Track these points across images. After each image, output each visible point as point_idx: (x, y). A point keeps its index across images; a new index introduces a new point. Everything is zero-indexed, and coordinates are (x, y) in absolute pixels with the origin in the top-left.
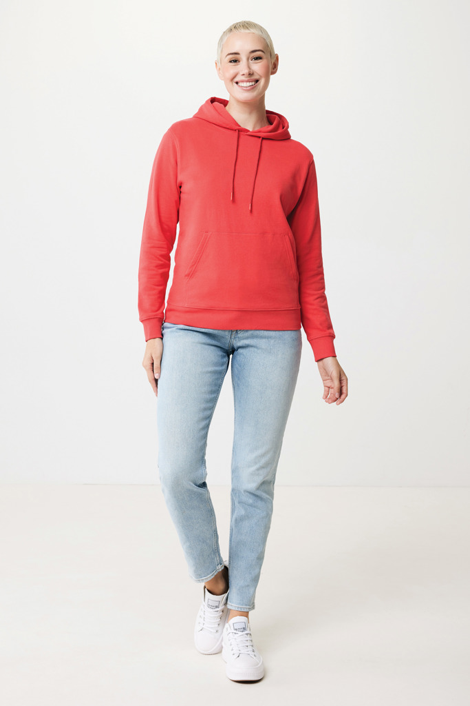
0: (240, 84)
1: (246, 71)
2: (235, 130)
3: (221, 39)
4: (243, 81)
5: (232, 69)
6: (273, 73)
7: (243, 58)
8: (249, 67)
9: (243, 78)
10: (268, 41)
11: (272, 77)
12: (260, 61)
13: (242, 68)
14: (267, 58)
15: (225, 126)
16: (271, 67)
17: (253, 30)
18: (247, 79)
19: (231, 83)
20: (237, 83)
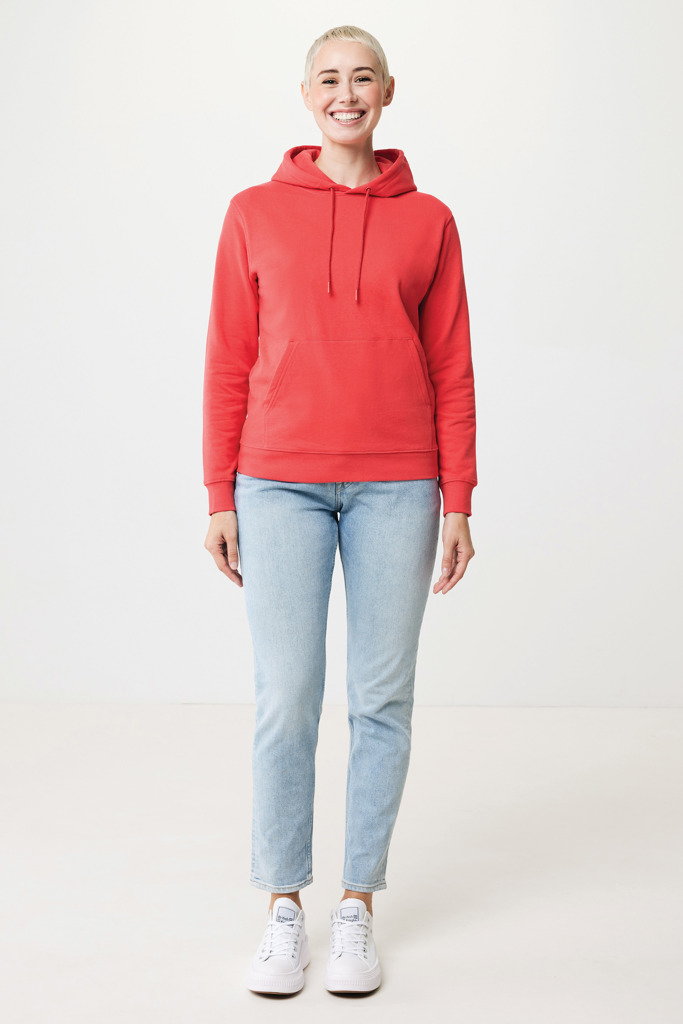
0: (337, 116)
1: (346, 97)
2: (329, 190)
3: (312, 49)
4: (340, 111)
5: (326, 93)
6: (386, 104)
7: (343, 78)
8: (351, 91)
9: (342, 107)
10: (380, 56)
12: (367, 83)
13: (342, 92)
14: (377, 80)
15: (312, 185)
16: (383, 93)
17: (358, 39)
18: (347, 109)
19: (323, 114)
20: (332, 114)
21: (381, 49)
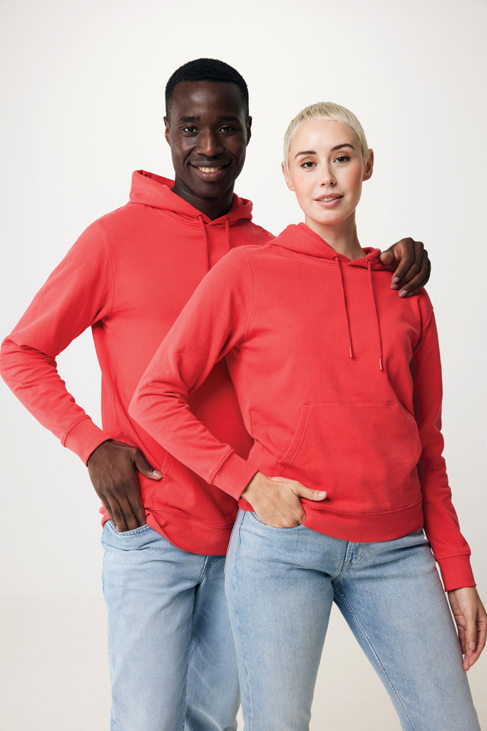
1: (327, 179)
3: (289, 131)
5: (306, 178)
6: (367, 177)
7: (322, 158)
8: (331, 173)
10: (357, 131)
11: (365, 184)
13: (320, 173)
14: (357, 156)
16: (363, 168)
17: (335, 116)
21: (358, 123)
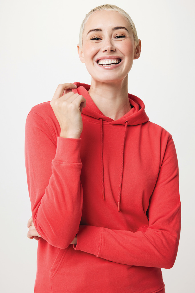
0: (101, 62)
2: (99, 119)
4: (104, 58)
5: (94, 47)
7: (106, 34)
9: (106, 55)
12: (123, 39)
14: (130, 37)
18: (108, 56)
19: (91, 62)
20: (98, 61)
